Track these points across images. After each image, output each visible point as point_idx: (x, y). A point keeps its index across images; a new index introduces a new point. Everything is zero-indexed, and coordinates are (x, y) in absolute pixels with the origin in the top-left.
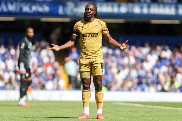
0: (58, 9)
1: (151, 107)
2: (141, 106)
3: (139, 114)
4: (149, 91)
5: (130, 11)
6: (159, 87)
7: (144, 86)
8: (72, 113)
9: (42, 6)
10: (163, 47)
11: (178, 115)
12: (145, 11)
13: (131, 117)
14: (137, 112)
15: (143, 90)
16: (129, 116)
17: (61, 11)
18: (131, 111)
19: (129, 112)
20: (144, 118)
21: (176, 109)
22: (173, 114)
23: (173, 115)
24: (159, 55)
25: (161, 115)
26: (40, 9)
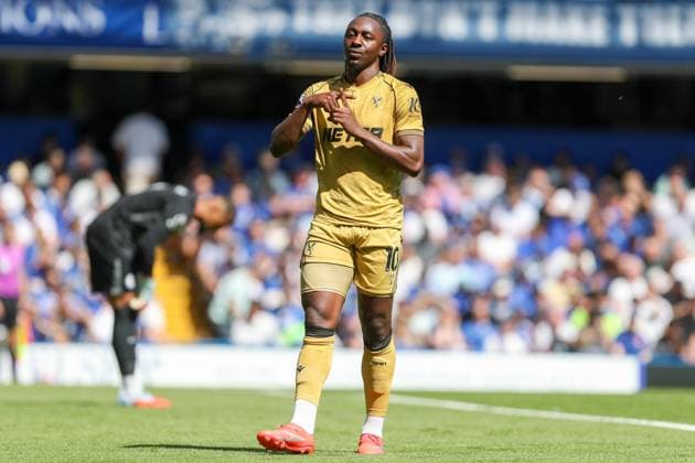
0: (140, 20)
1: (510, 411)
2: (471, 407)
3: (462, 442)
4: (502, 351)
5: (427, 29)
6: (543, 335)
7: (481, 329)
8: (195, 434)
9: (75, 10)
10: (556, 174)
11: (615, 444)
12: (488, 30)
13: (429, 451)
14: (450, 432)
15: (475, 345)
16: (422, 450)
17: (151, 28)
18: (429, 430)
19: (422, 431)
20: (478, 457)
21: (607, 419)
22: (595, 441)
23: (598, 444)
24: (540, 205)
25: (550, 445)
26: (70, 21)
